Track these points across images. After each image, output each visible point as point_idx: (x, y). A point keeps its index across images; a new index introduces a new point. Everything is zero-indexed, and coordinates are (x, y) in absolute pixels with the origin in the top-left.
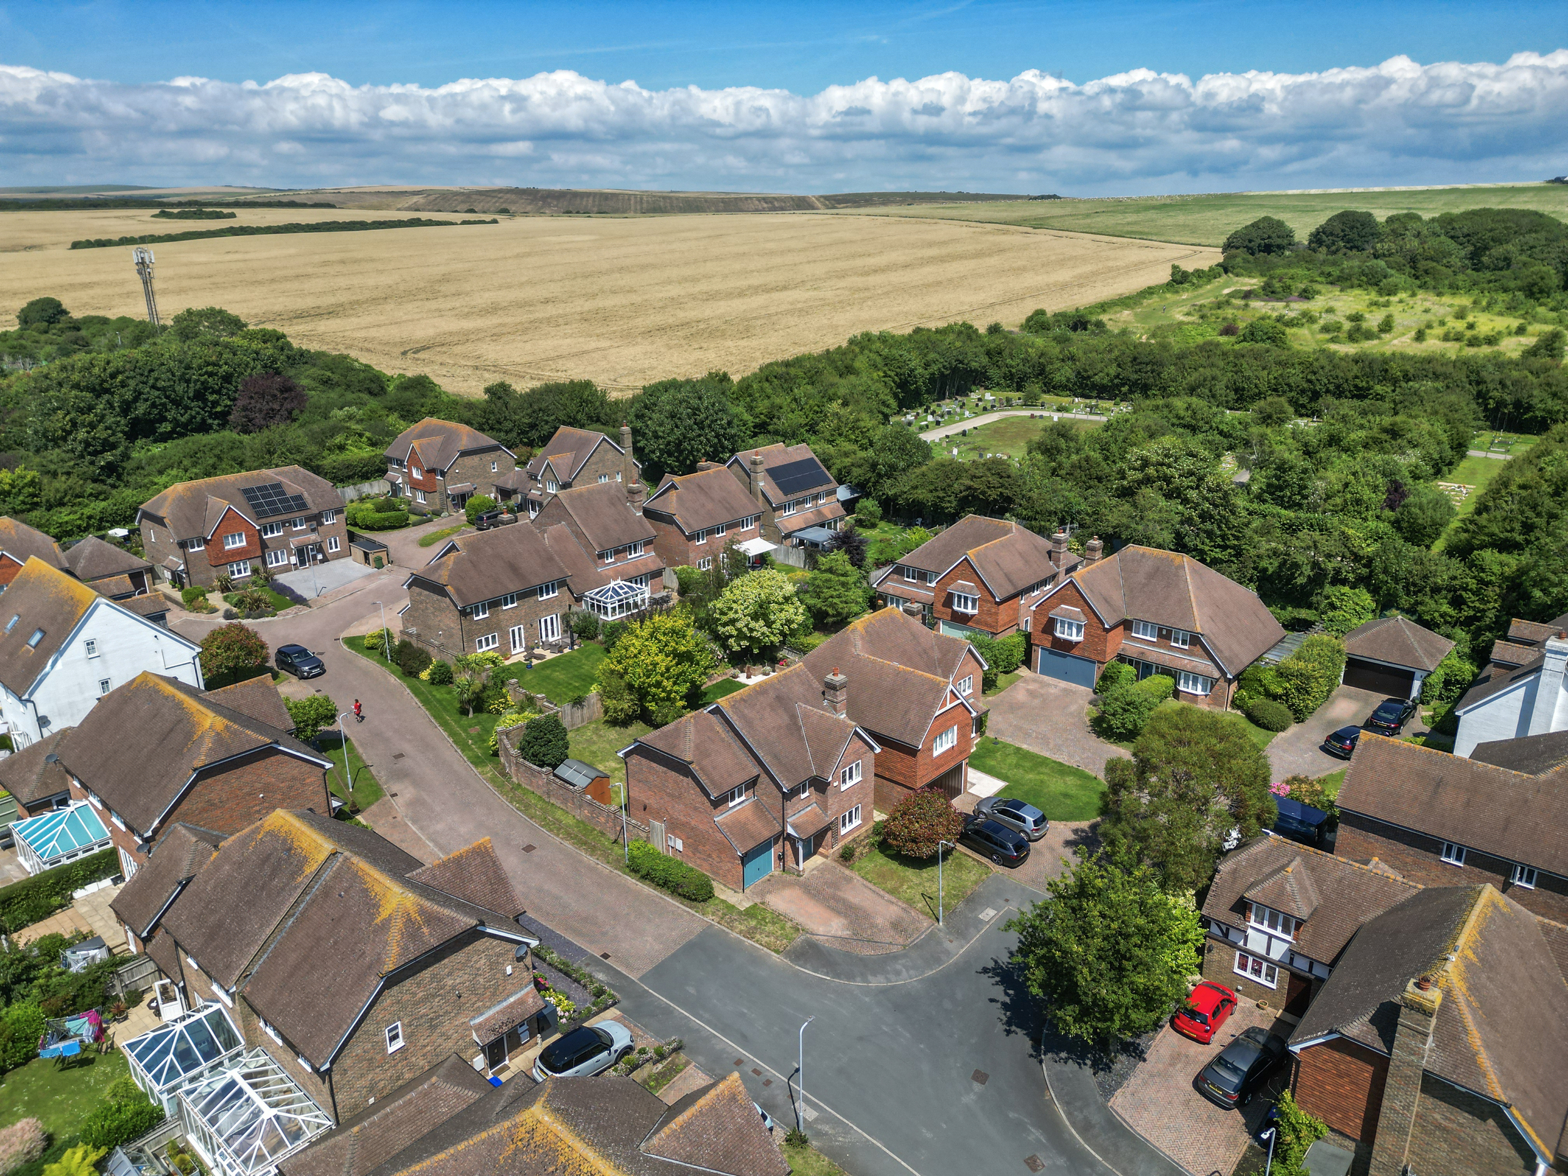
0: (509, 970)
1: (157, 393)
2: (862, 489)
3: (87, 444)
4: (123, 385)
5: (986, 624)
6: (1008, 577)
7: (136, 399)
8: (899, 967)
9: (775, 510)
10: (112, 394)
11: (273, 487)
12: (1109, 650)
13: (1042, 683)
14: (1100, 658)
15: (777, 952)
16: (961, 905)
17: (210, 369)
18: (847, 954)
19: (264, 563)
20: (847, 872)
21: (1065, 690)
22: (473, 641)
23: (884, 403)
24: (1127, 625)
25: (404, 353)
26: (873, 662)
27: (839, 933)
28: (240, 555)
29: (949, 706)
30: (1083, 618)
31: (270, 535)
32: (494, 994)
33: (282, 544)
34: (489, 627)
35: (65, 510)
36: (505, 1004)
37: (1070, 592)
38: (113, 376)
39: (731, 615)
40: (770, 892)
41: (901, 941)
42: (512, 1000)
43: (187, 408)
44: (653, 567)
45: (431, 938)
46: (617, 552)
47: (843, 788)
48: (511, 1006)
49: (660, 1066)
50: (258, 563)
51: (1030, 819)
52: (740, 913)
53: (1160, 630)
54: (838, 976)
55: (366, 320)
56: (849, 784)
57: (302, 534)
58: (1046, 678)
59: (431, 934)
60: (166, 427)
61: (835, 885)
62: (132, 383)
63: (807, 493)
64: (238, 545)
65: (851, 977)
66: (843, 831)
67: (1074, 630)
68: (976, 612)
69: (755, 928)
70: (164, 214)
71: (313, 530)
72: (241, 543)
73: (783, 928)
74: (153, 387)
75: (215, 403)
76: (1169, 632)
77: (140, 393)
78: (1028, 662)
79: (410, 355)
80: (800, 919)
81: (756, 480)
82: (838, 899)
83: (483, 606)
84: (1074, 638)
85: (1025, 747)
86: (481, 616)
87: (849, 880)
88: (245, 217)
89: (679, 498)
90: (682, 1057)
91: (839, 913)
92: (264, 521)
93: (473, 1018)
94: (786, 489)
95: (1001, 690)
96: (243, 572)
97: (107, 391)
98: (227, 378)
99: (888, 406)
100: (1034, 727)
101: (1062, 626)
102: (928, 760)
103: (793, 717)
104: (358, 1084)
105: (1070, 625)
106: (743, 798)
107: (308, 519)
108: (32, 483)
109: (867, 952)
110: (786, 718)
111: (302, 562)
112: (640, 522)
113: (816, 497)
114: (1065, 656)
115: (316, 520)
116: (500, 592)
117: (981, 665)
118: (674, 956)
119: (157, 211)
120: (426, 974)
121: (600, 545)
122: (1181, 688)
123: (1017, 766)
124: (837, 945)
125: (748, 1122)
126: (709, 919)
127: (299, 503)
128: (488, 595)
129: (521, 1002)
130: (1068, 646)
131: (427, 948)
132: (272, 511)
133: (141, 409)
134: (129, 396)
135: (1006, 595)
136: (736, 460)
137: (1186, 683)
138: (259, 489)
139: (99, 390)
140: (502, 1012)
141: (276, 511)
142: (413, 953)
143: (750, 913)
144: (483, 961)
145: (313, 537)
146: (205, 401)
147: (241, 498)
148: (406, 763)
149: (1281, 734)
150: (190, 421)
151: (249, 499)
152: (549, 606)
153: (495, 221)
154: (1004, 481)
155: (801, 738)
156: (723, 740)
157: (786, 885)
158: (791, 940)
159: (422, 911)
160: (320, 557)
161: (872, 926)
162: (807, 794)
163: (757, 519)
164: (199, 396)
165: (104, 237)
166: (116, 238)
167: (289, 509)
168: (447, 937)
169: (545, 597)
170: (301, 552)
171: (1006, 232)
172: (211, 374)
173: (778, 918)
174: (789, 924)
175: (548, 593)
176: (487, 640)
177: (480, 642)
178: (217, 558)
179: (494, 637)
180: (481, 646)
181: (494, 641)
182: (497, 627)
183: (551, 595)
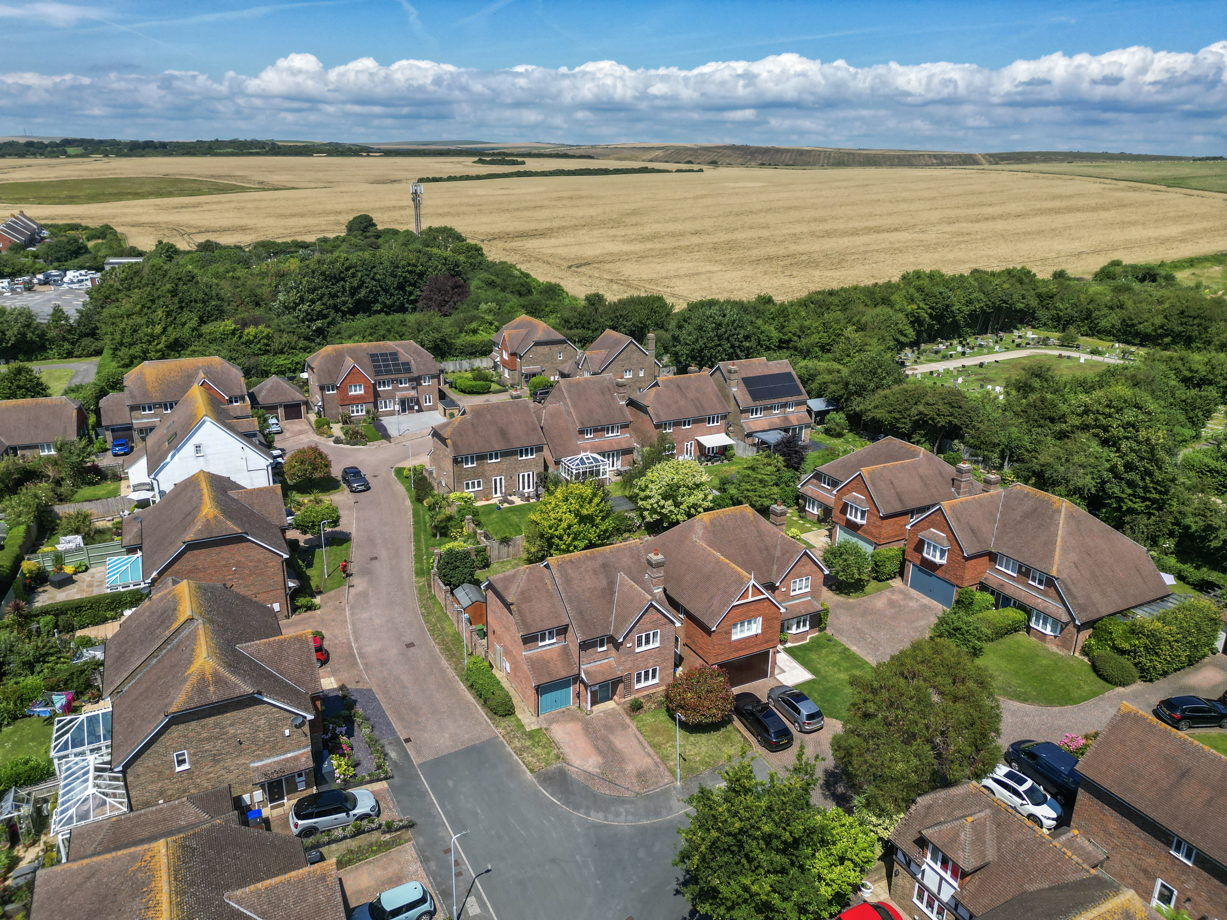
0: (287, 732)
1: (374, 283)
2: (836, 403)
3: (308, 314)
4: (354, 276)
5: (871, 534)
6: (898, 495)
7: (360, 286)
8: (621, 810)
9: (742, 412)
10: (345, 281)
11: (391, 354)
12: (967, 576)
13: (907, 596)
14: (958, 582)
15: (532, 771)
16: (707, 772)
17: (410, 268)
18: (586, 788)
19: (376, 407)
20: (628, 720)
21: (925, 605)
22: (462, 483)
23: (901, 332)
24: (993, 557)
25: (570, 267)
26: (704, 549)
27: (591, 770)
28: (358, 400)
29: (750, 599)
30: (946, 543)
31: (382, 388)
32: (273, 748)
33: (391, 396)
34: (475, 474)
35: (283, 357)
36: (283, 757)
37: (938, 518)
38: (347, 269)
39: (648, 493)
40: (557, 722)
41: (637, 789)
42: (289, 755)
43: (392, 295)
44: (625, 446)
45: (213, 695)
46: (596, 430)
47: (638, 650)
48: (287, 760)
49: (388, 836)
50: (371, 407)
51: (804, 713)
52: (524, 732)
53: (1020, 567)
54: (566, 804)
55: (563, 240)
56: (644, 648)
57: (405, 390)
58: (914, 593)
59: (215, 693)
60: (378, 307)
61: (611, 729)
62: (359, 274)
63: (776, 401)
64: (358, 392)
65: (576, 807)
66: (637, 687)
67: (938, 553)
68: (864, 522)
69: (528, 748)
70: (481, 161)
71: (413, 388)
72: (360, 391)
73: (548, 754)
74: (373, 278)
75: (411, 293)
76: (1028, 571)
77: (364, 282)
78: (901, 573)
79: (573, 268)
80: (566, 750)
81: (729, 386)
82: (605, 740)
83: (472, 458)
84: (937, 560)
85: (854, 648)
86: (470, 465)
87: (625, 727)
88: (532, 164)
89: (657, 394)
90: (409, 833)
91: (599, 751)
92: (379, 378)
93: (253, 761)
94: (755, 396)
95: (866, 594)
96: (359, 412)
97: (343, 279)
98: (421, 275)
99: (905, 336)
100: (873, 634)
101: (929, 548)
102: (725, 642)
103: (612, 583)
104: (150, 788)
105: (935, 548)
106: (554, 640)
107: (411, 380)
108: (268, 337)
109: (605, 790)
110: (604, 583)
111: (404, 410)
112: (621, 409)
113: (785, 406)
114: (931, 575)
115: (416, 381)
116: (487, 449)
117: (822, 570)
118: (455, 755)
119: (476, 159)
120: (211, 721)
121: (582, 423)
122: (1032, 625)
123: (835, 664)
124: (582, 779)
125: (328, 901)
126: (499, 732)
127: (407, 368)
128: (476, 450)
129: (296, 759)
130: (933, 566)
131: (208, 702)
132: (386, 371)
133: (363, 293)
134: (355, 284)
135: (890, 511)
136: (719, 368)
137: (1037, 620)
138: (382, 355)
139: (337, 279)
140: (278, 762)
141: (388, 372)
142: (197, 702)
143: (531, 735)
144: (263, 721)
145: (413, 393)
146: (405, 291)
147: (367, 361)
148: (376, 564)
149: (1120, 689)
150: (393, 305)
151: (373, 361)
152: (527, 465)
153: (701, 170)
154: (956, 411)
155: (611, 602)
156: (548, 591)
157: (573, 718)
158: (548, 764)
159: (215, 674)
160: (416, 408)
161: (622, 770)
162: (605, 648)
163: (724, 417)
164: (401, 287)
165: (438, 176)
166: (445, 176)
167: (398, 371)
168: (226, 697)
169: (524, 458)
170: (403, 403)
171: (1135, 190)
172: (410, 272)
173: (551, 743)
174: (555, 752)
175: (527, 455)
176: (473, 483)
177: (467, 484)
178: (343, 400)
179: (479, 483)
180: (468, 488)
181: (479, 486)
182: (482, 475)
183: (529, 457)
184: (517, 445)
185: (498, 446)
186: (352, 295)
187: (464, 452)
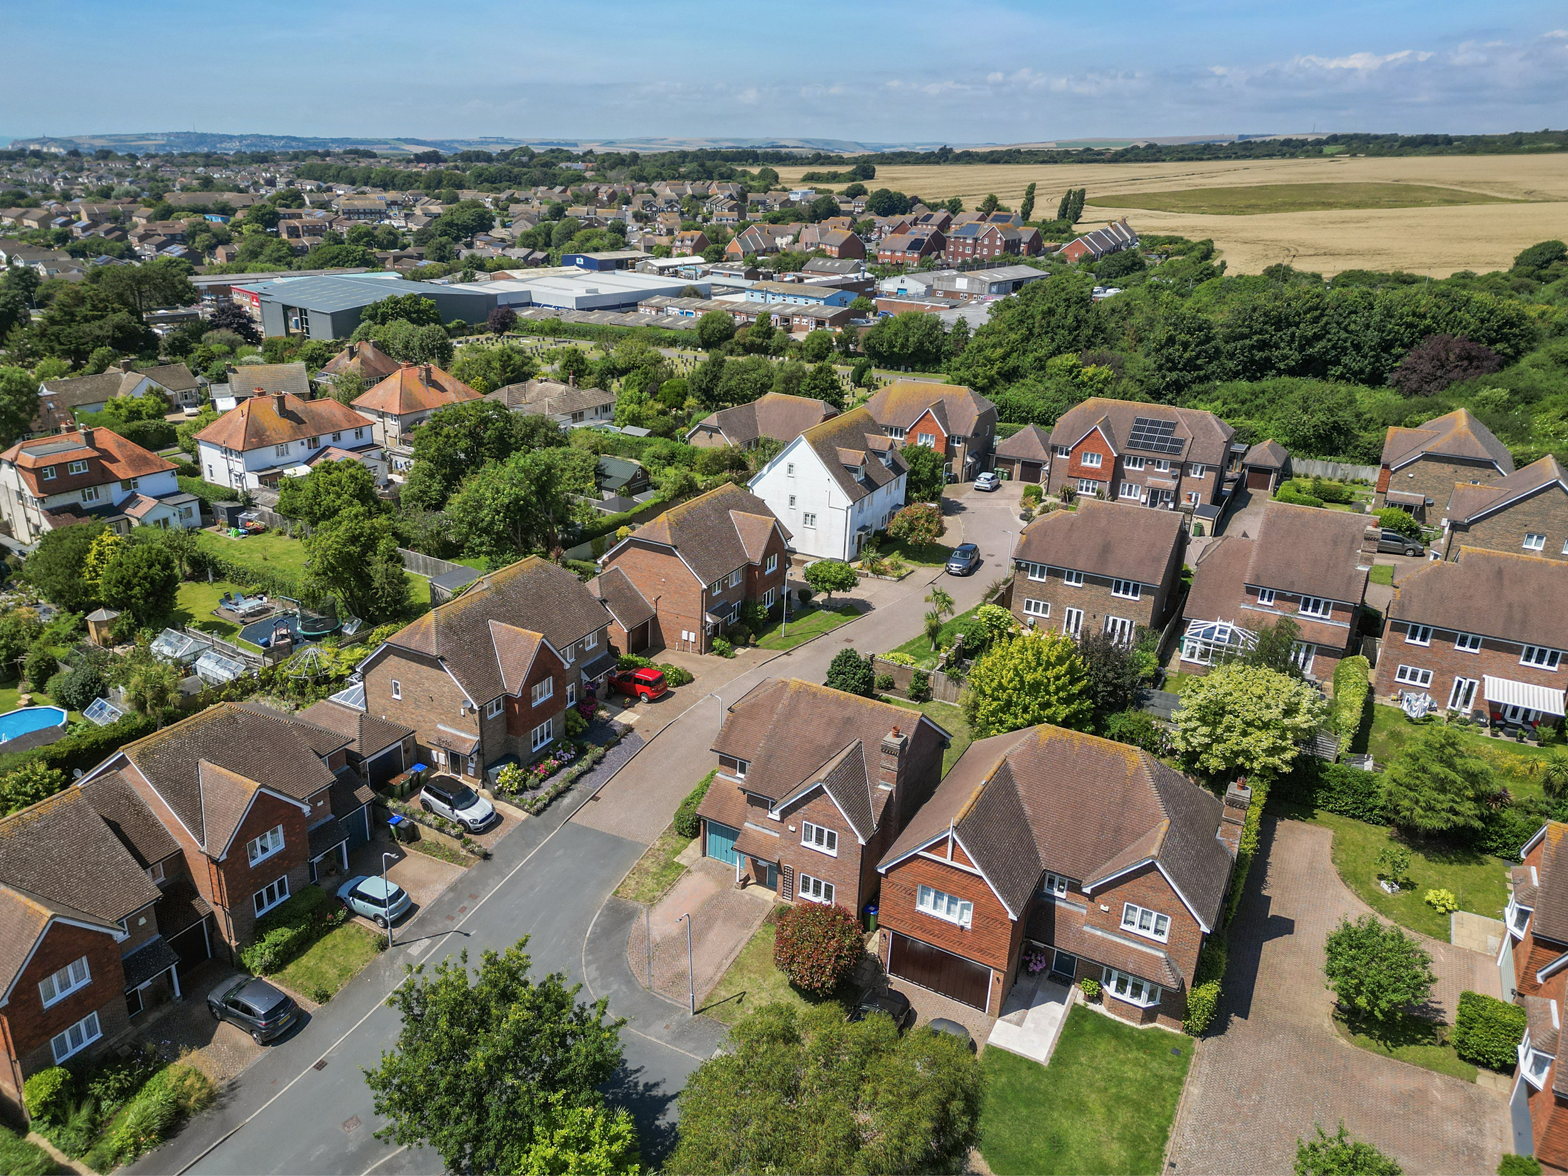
0: (462, 712)
1: (1344, 335)
7: (1317, 337)
15: (616, 893)
17: (1410, 319)
18: (624, 944)
19: (1114, 490)
20: (758, 921)
27: (655, 933)
28: (1092, 475)
31: (1131, 467)
32: (453, 720)
33: (1140, 479)
34: (1042, 592)
36: (460, 733)
40: (708, 873)
41: (657, 984)
46: (1281, 597)
47: (805, 843)
48: (459, 737)
50: (1106, 487)
52: (670, 860)
54: (592, 941)
57: (1162, 477)
58: (1499, 1119)
59: (416, 641)
61: (731, 917)
65: (590, 951)
66: (802, 894)
69: (648, 873)
71: (1174, 477)
72: (1096, 464)
73: (651, 891)
80: (669, 900)
82: (709, 922)
83: (1042, 569)
85: (1193, 1089)
86: (1036, 578)
87: (745, 926)
90: (477, 862)
91: (688, 925)
92: (1131, 452)
93: (439, 723)
96: (1092, 490)
102: (909, 906)
107: (1173, 465)
109: (632, 959)
111: (1153, 504)
115: (1182, 469)
116: (1065, 564)
118: (603, 835)
120: (414, 666)
121: (1258, 577)
123: (1116, 1079)
126: (655, 843)
128: (1050, 560)
129: (464, 740)
132: (1144, 445)
133: (1320, 347)
143: (669, 866)
144: (447, 690)
147: (1129, 426)
151: (1136, 429)
157: (723, 880)
158: (636, 898)
160: (1173, 504)
161: (676, 957)
162: (775, 817)
167: (1164, 450)
169: (1121, 595)
170: (1154, 494)
172: (1410, 325)
173: (669, 886)
174: (659, 894)
175: (1126, 592)
176: (1037, 605)
177: (1029, 603)
178: (1071, 469)
179: (1045, 606)
180: (1028, 608)
181: (1045, 610)
182: (1052, 598)
183: (1130, 596)
184: (1112, 572)
185: (1083, 564)
186: (1302, 348)
187: (1032, 557)
